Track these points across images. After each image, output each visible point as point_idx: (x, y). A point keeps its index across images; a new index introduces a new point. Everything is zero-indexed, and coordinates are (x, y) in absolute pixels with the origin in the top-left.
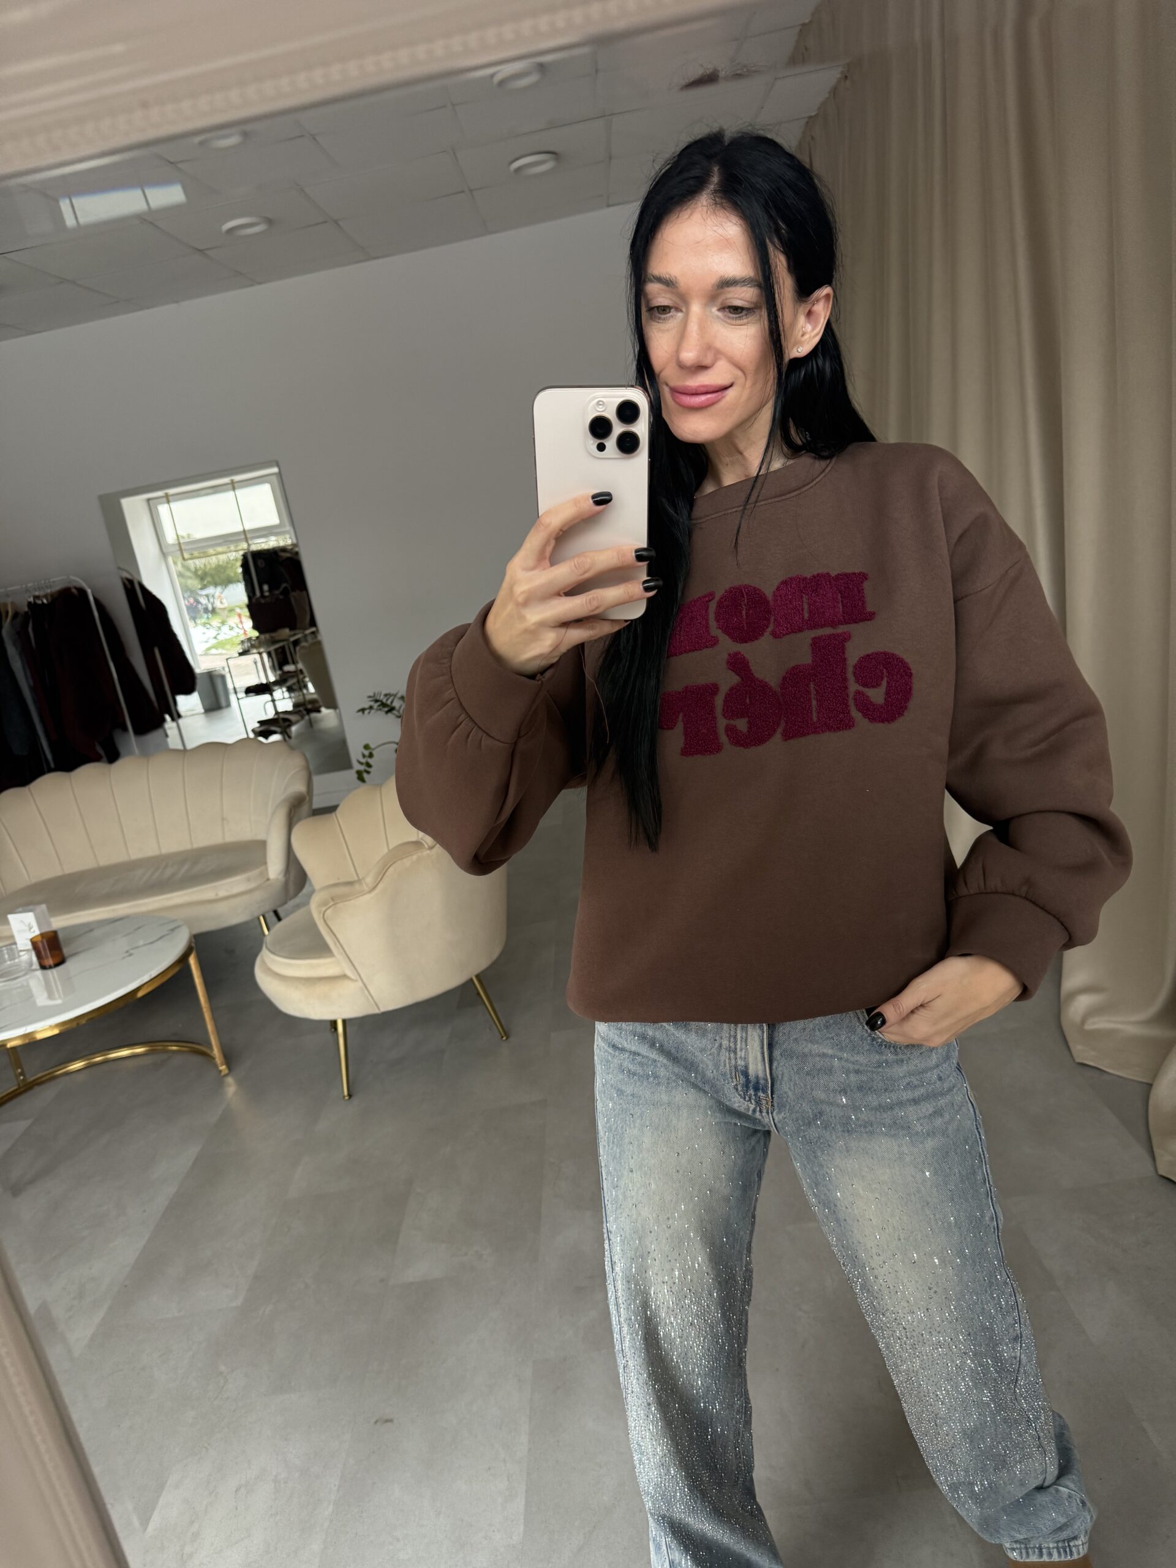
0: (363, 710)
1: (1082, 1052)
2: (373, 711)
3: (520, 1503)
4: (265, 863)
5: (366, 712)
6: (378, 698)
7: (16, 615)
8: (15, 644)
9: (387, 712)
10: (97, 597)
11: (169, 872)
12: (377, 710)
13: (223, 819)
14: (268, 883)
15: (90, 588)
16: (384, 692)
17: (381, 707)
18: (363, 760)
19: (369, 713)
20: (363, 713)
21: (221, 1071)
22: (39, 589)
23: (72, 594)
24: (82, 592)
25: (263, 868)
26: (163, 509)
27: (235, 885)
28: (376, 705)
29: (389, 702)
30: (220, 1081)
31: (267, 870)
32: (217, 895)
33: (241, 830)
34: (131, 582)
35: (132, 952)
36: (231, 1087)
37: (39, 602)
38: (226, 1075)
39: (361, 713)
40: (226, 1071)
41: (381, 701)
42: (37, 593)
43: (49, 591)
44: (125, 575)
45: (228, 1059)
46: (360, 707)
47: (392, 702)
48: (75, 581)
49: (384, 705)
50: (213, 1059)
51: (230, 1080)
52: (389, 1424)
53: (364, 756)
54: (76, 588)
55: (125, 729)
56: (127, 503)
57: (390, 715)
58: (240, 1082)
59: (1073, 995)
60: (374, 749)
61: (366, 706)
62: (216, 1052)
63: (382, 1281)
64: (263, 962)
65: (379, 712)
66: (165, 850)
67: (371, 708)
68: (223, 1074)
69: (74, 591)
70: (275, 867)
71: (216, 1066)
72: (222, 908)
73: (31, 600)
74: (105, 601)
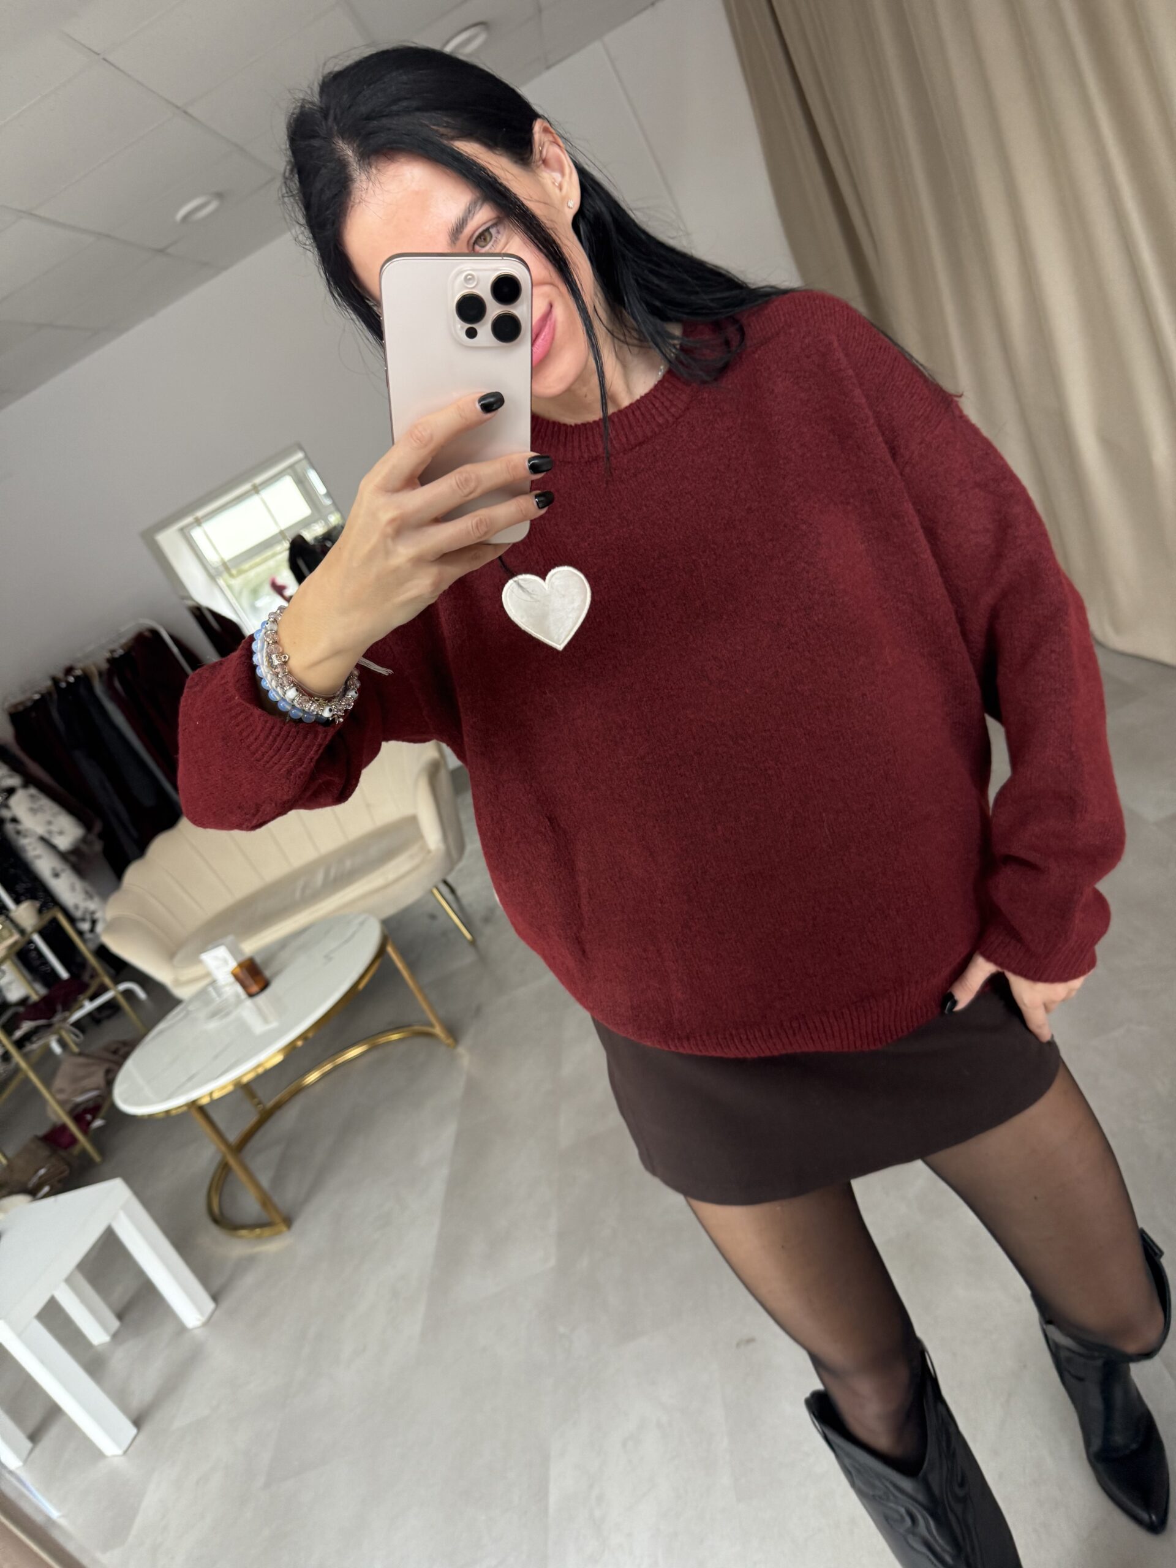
4: (422, 837)
8: (112, 700)
10: (172, 634)
13: (368, 806)
14: (431, 854)
15: (162, 626)
21: (447, 1046)
22: (112, 643)
23: (146, 638)
24: (155, 633)
25: (421, 842)
26: (197, 534)
27: (399, 866)
30: (452, 1054)
31: (425, 842)
32: (387, 879)
33: (389, 814)
34: (198, 610)
35: (331, 955)
36: (464, 1057)
38: (454, 1047)
40: (453, 1044)
42: (111, 647)
43: (121, 642)
44: (190, 603)
45: (451, 1032)
48: (144, 624)
50: (436, 1035)
51: (459, 1050)
52: (751, 1344)
54: (148, 631)
56: (162, 538)
58: (471, 1051)
62: (438, 1030)
66: (323, 851)
68: (450, 1047)
69: (147, 634)
70: (432, 837)
71: (441, 1042)
72: (396, 890)
73: (108, 655)
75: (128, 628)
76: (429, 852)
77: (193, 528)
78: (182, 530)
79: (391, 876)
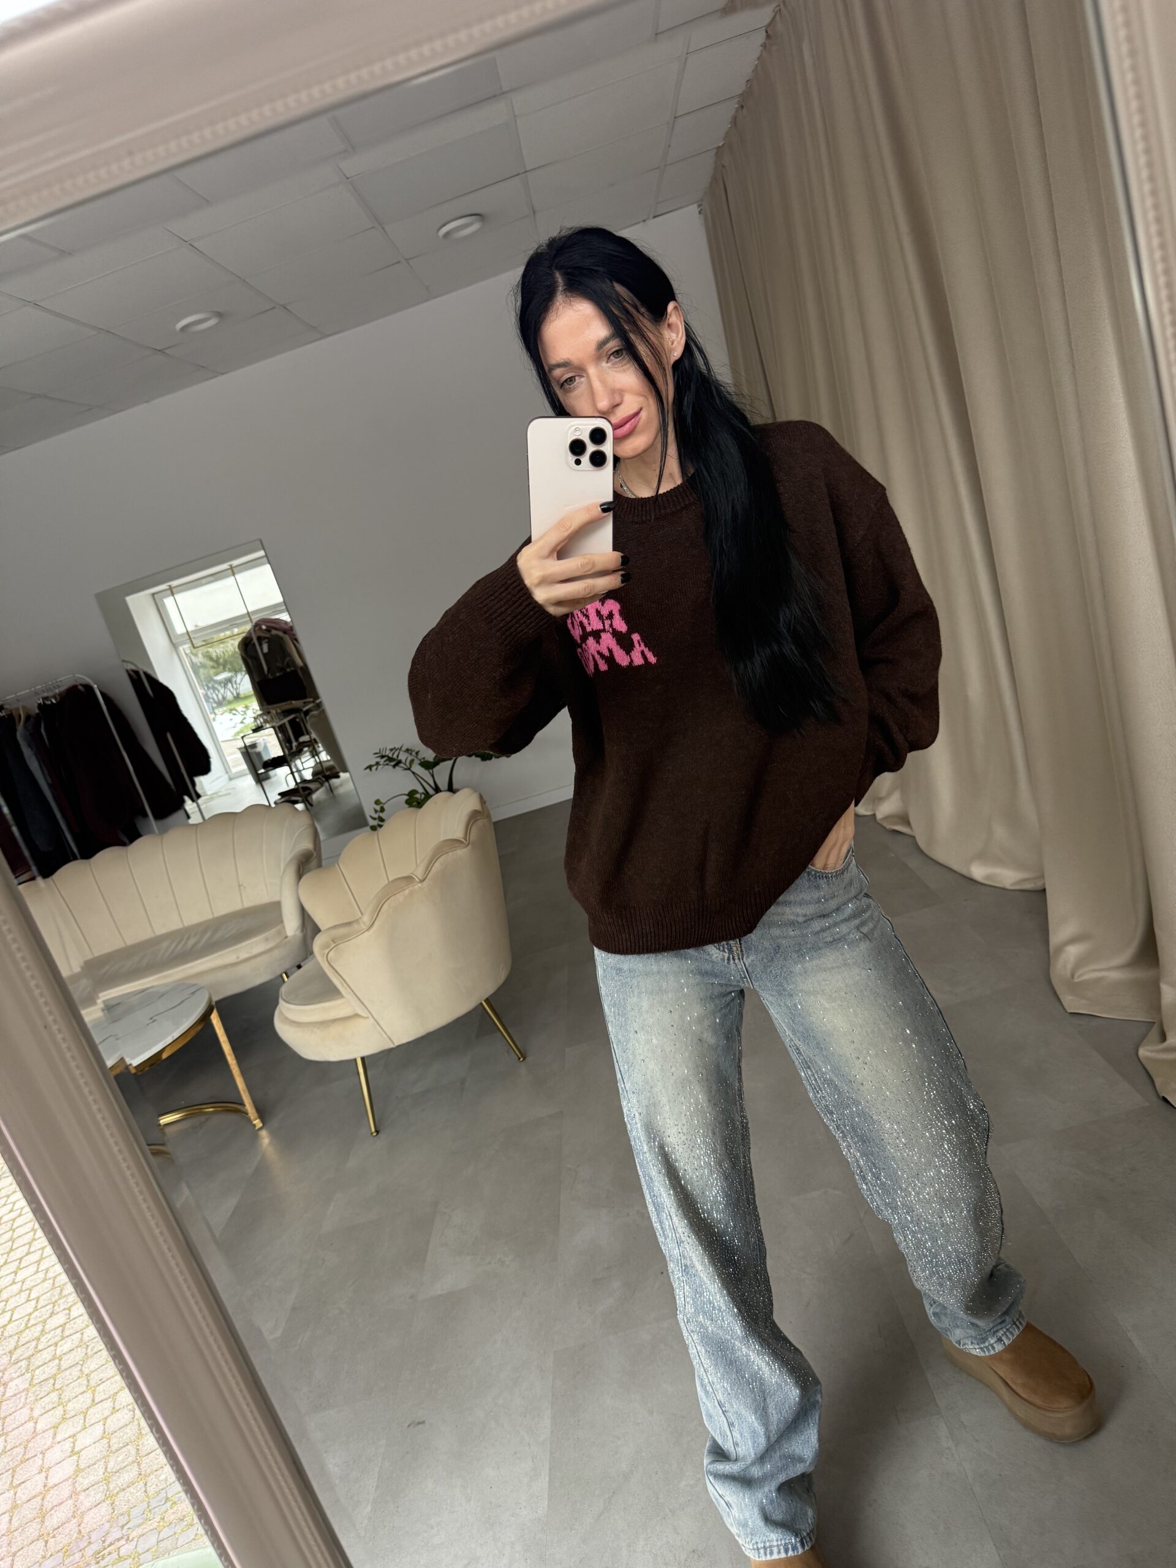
0: (370, 767)
1: (1072, 1002)
2: (380, 767)
3: (543, 1482)
4: (282, 922)
5: (374, 768)
6: (384, 754)
7: (28, 717)
8: (30, 746)
9: (394, 766)
10: (105, 691)
11: (192, 942)
12: (384, 765)
13: (240, 886)
14: (286, 940)
15: (96, 684)
16: (389, 747)
17: (387, 762)
18: (376, 816)
19: (376, 769)
20: (371, 770)
21: (254, 1126)
22: (48, 690)
23: (79, 691)
24: (89, 688)
25: (278, 928)
26: (169, 602)
27: (255, 946)
28: (382, 761)
29: (395, 756)
30: (255, 1134)
31: (284, 927)
32: (238, 958)
33: (257, 894)
34: (137, 673)
35: (155, 1018)
36: (265, 1138)
37: (49, 703)
38: (261, 1129)
39: (368, 770)
40: (261, 1125)
41: (388, 756)
42: (45, 695)
43: (57, 691)
44: (131, 667)
45: (262, 1114)
46: (367, 765)
47: (398, 756)
48: (81, 678)
49: (390, 759)
50: (247, 1114)
51: (264, 1133)
52: (420, 1426)
53: (376, 811)
54: (81, 685)
55: (145, 815)
56: (131, 600)
57: (397, 768)
58: (273, 1134)
59: (1060, 949)
60: (384, 804)
61: (373, 763)
62: (249, 1107)
63: (412, 1297)
64: (281, 1013)
65: (386, 767)
66: (188, 922)
67: (377, 764)
68: (257, 1128)
69: (80, 688)
70: (291, 925)
71: (250, 1121)
72: (244, 969)
73: (41, 701)
74: (111, 694)
75: (66, 681)
76: (286, 937)
77: (167, 596)
78: (153, 595)
79: (243, 955)
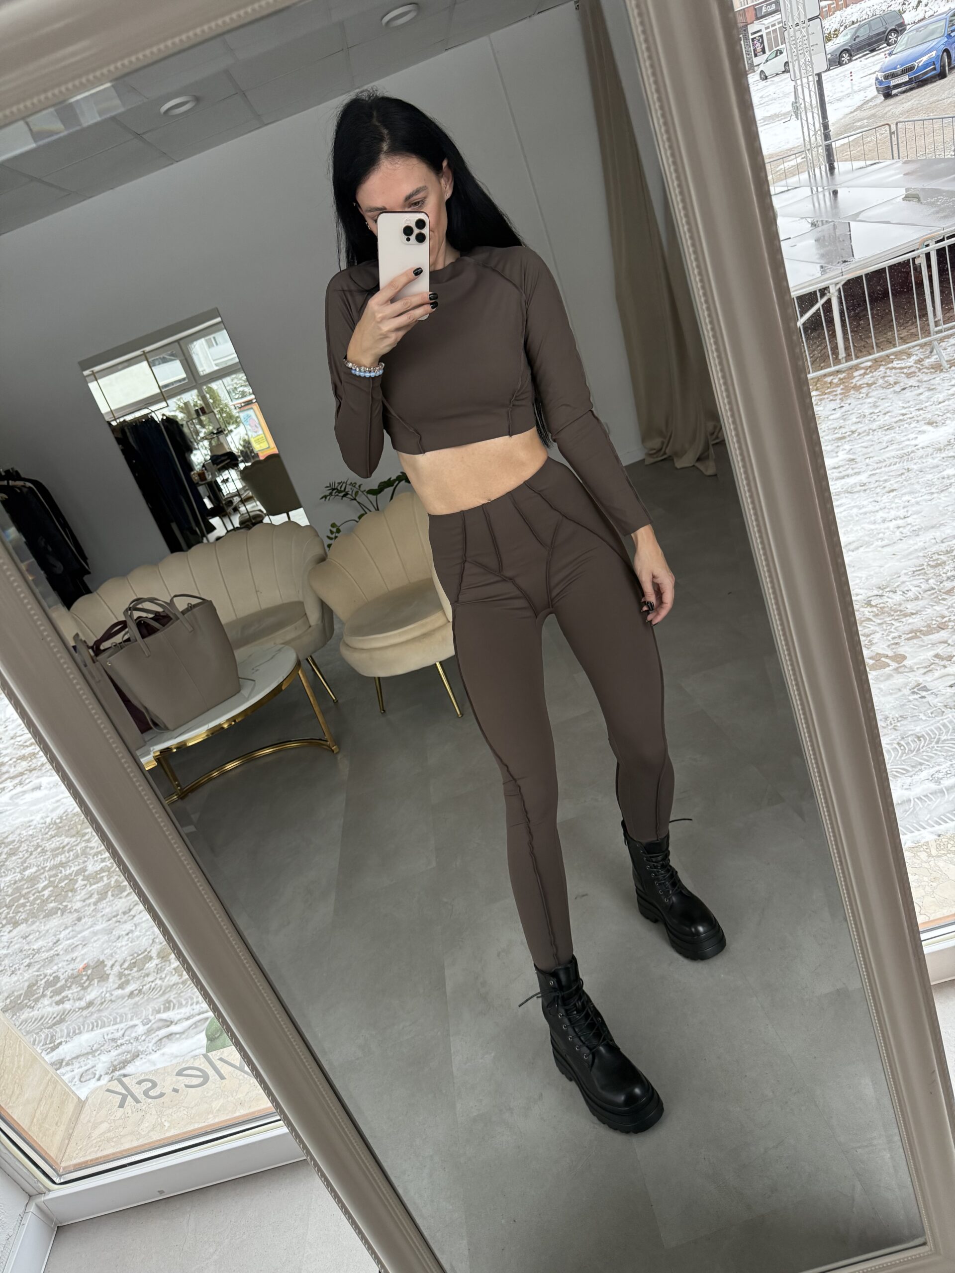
0: (325, 497)
2: (332, 498)
5: (328, 498)
6: (333, 487)
12: (335, 496)
16: (338, 482)
17: (337, 494)
18: (332, 536)
21: (333, 750)
27: (289, 632)
28: (334, 492)
29: (343, 489)
30: (334, 757)
35: (256, 669)
38: (338, 753)
39: (323, 501)
40: (337, 750)
41: (337, 489)
45: (336, 741)
46: (323, 495)
49: (339, 491)
50: (325, 743)
51: (340, 756)
53: (332, 532)
57: (344, 498)
58: (350, 754)
61: (326, 494)
62: (328, 737)
67: (330, 495)
68: (335, 752)
70: (314, 616)
71: (327, 748)
76: (311, 625)
